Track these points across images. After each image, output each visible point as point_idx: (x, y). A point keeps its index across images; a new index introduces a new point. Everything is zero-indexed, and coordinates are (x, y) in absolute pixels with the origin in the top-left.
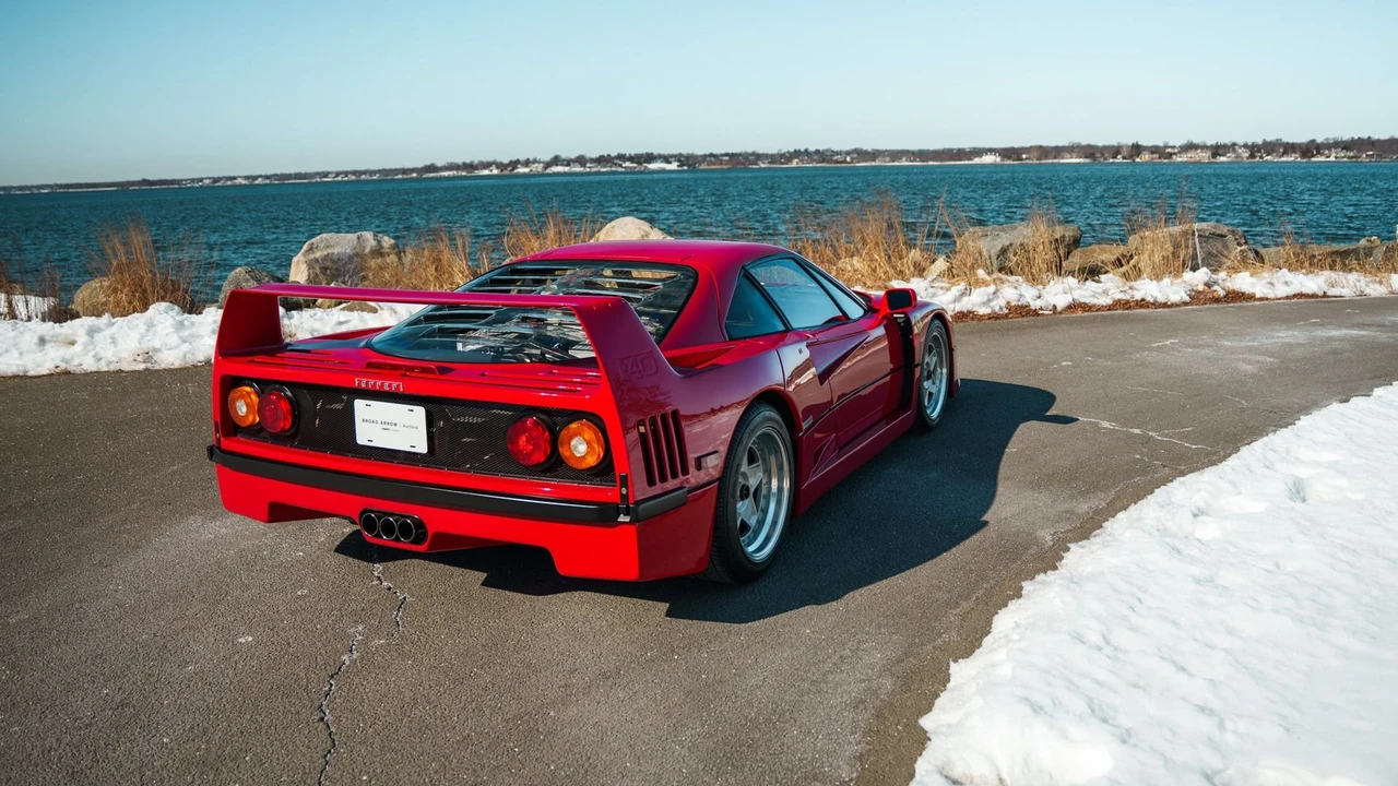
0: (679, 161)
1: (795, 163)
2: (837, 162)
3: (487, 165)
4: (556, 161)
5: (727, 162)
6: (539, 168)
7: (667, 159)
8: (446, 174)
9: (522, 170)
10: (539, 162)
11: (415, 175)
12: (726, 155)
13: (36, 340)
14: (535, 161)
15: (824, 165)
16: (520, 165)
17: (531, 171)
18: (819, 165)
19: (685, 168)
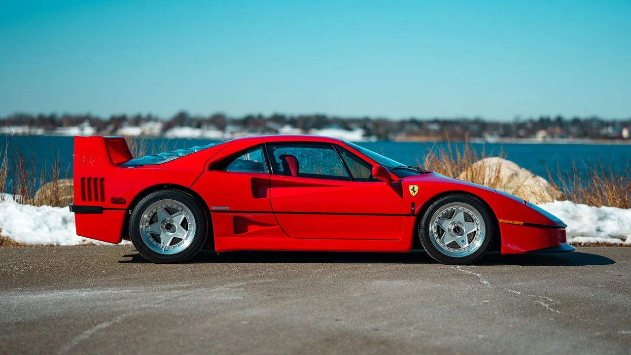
0: (364, 128)
1: (540, 137)
2: (607, 137)
3: (76, 121)
4: (182, 120)
5: (437, 133)
6: (154, 129)
7: (346, 125)
8: (14, 130)
10: (156, 120)
12: (436, 121)
14: (149, 119)
15: (587, 141)
16: (126, 124)
17: (143, 134)
18: (579, 141)
19: (373, 139)
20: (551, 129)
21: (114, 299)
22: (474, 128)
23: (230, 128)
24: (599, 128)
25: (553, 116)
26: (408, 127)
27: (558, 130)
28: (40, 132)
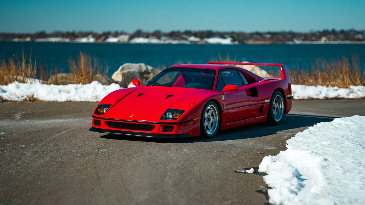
0: (232, 37)
1: (323, 41)
2: (358, 40)
3: (86, 35)
4: (139, 34)
5: (270, 39)
6: (124, 39)
7: (223, 35)
9: (112, 40)
10: (126, 34)
11: (28, 39)
12: (269, 33)
13: (58, 91)
14: (122, 33)
15: (348, 42)
16: (110, 36)
17: (119, 41)
18: (343, 42)
19: (237, 43)
20: (329, 36)
21: (71, 123)
22: (289, 36)
23: (163, 38)
24: (354, 35)
25: (330, 29)
26: (255, 36)
27: (332, 36)
28: (67, 40)
